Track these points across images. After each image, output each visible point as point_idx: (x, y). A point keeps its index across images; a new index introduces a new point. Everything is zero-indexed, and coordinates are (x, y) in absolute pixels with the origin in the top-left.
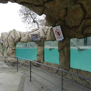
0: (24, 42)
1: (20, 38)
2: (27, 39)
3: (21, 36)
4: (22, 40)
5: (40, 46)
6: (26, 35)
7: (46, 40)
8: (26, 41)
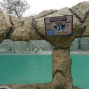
0: (20, 39)
1: (11, 30)
2: (30, 33)
3: (12, 23)
4: (15, 33)
5: (61, 48)
6: (26, 23)
7: (84, 34)
8: (26, 37)
